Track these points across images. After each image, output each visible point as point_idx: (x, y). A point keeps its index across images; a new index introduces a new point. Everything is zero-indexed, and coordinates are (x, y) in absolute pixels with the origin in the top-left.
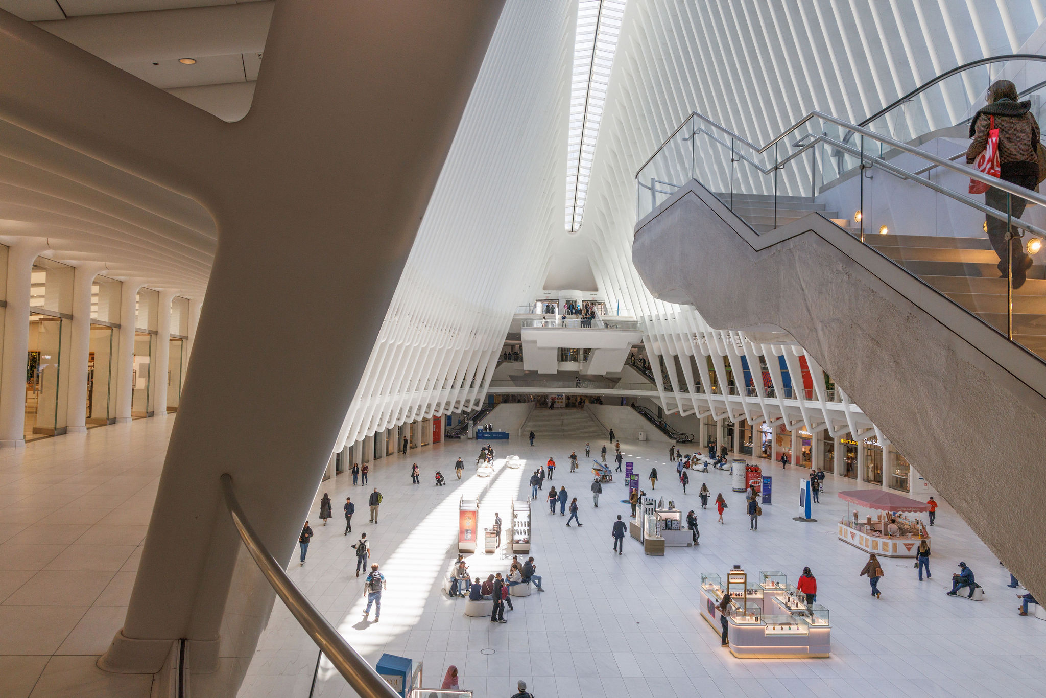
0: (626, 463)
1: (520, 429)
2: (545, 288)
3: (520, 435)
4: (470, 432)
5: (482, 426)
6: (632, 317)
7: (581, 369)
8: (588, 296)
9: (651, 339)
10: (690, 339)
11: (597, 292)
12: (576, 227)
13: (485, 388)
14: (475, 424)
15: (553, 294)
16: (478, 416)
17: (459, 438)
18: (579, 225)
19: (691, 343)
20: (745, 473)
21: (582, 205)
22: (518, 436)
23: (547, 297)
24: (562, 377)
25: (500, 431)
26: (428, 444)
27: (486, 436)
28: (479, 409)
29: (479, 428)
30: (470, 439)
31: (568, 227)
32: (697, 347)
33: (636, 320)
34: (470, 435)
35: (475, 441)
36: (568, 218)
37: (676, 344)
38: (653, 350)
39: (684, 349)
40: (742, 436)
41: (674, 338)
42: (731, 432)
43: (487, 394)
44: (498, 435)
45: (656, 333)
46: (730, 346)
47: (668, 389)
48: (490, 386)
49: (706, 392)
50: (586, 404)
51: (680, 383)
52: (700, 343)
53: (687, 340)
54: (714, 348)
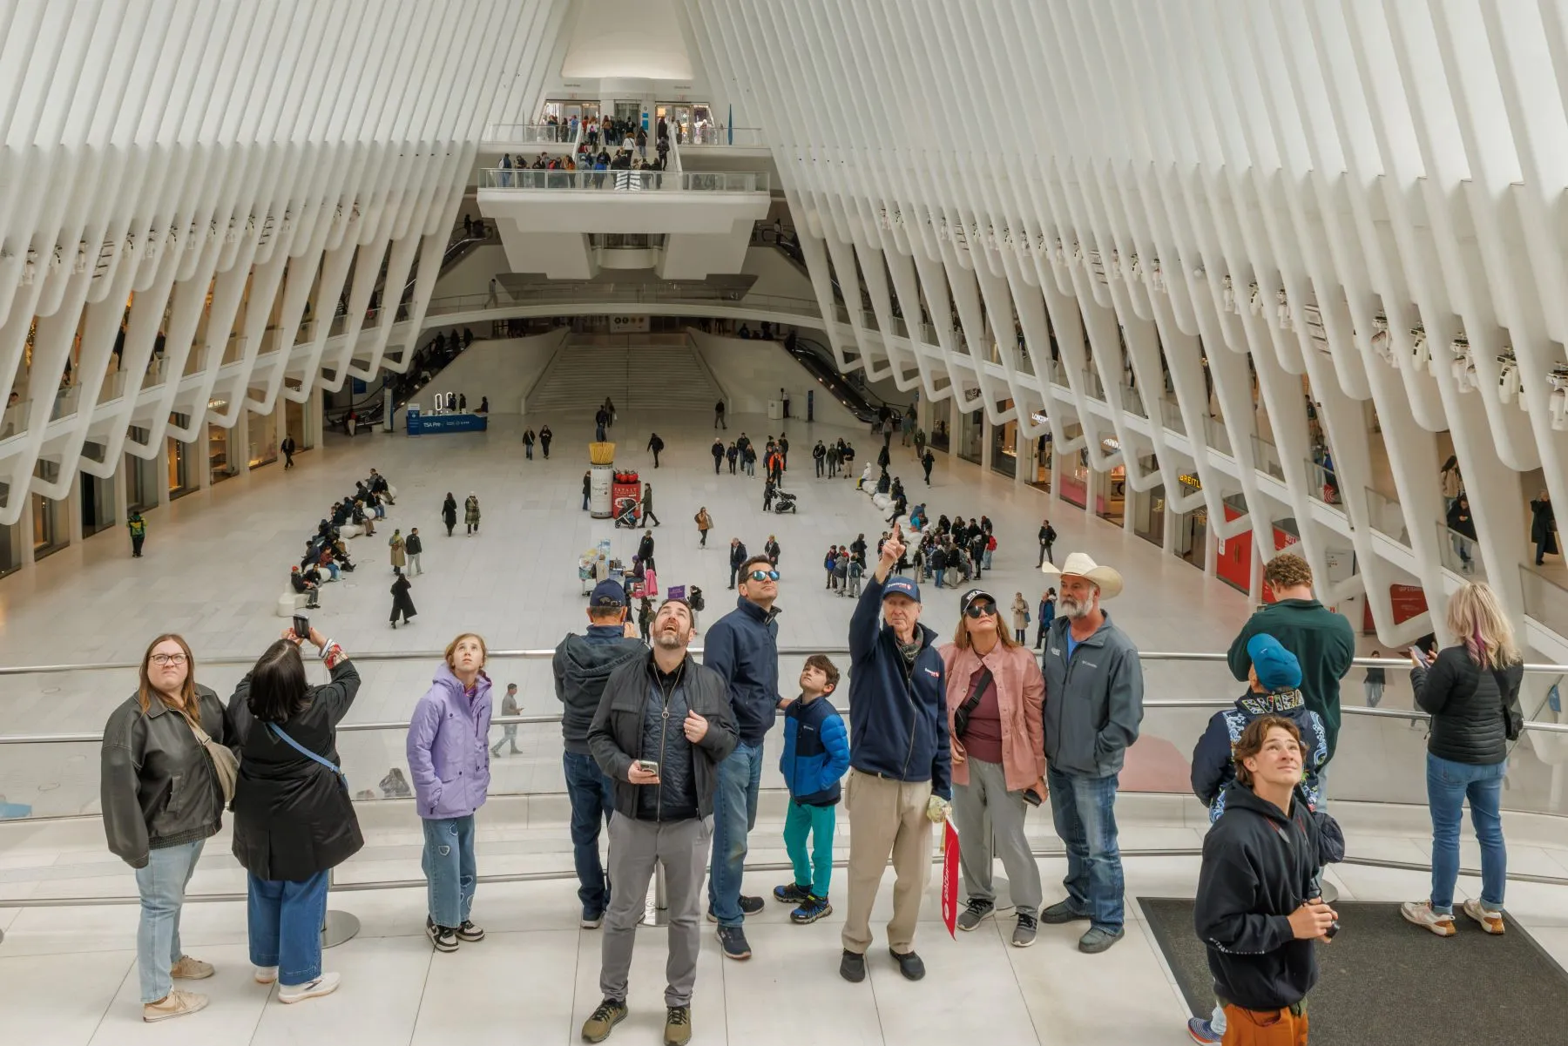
3: (523, 412)
4: (390, 421)
5: (419, 406)
6: (761, 148)
7: (655, 263)
8: (670, 91)
9: (802, 200)
10: (875, 215)
13: (415, 321)
14: (402, 398)
15: (583, 89)
16: (404, 386)
17: (371, 430)
19: (877, 223)
23: (574, 95)
24: (608, 283)
27: (429, 425)
28: (401, 368)
29: (410, 409)
30: (392, 433)
32: (888, 234)
33: (770, 154)
34: (387, 427)
35: (403, 438)
37: (848, 218)
38: (807, 224)
39: (864, 232)
40: (1000, 432)
41: (844, 205)
42: (978, 416)
43: (425, 333)
44: (458, 423)
45: (812, 190)
46: (948, 243)
47: (843, 317)
48: (432, 311)
49: (910, 334)
50: (689, 329)
51: (865, 308)
52: (893, 226)
53: (869, 215)
54: (920, 244)
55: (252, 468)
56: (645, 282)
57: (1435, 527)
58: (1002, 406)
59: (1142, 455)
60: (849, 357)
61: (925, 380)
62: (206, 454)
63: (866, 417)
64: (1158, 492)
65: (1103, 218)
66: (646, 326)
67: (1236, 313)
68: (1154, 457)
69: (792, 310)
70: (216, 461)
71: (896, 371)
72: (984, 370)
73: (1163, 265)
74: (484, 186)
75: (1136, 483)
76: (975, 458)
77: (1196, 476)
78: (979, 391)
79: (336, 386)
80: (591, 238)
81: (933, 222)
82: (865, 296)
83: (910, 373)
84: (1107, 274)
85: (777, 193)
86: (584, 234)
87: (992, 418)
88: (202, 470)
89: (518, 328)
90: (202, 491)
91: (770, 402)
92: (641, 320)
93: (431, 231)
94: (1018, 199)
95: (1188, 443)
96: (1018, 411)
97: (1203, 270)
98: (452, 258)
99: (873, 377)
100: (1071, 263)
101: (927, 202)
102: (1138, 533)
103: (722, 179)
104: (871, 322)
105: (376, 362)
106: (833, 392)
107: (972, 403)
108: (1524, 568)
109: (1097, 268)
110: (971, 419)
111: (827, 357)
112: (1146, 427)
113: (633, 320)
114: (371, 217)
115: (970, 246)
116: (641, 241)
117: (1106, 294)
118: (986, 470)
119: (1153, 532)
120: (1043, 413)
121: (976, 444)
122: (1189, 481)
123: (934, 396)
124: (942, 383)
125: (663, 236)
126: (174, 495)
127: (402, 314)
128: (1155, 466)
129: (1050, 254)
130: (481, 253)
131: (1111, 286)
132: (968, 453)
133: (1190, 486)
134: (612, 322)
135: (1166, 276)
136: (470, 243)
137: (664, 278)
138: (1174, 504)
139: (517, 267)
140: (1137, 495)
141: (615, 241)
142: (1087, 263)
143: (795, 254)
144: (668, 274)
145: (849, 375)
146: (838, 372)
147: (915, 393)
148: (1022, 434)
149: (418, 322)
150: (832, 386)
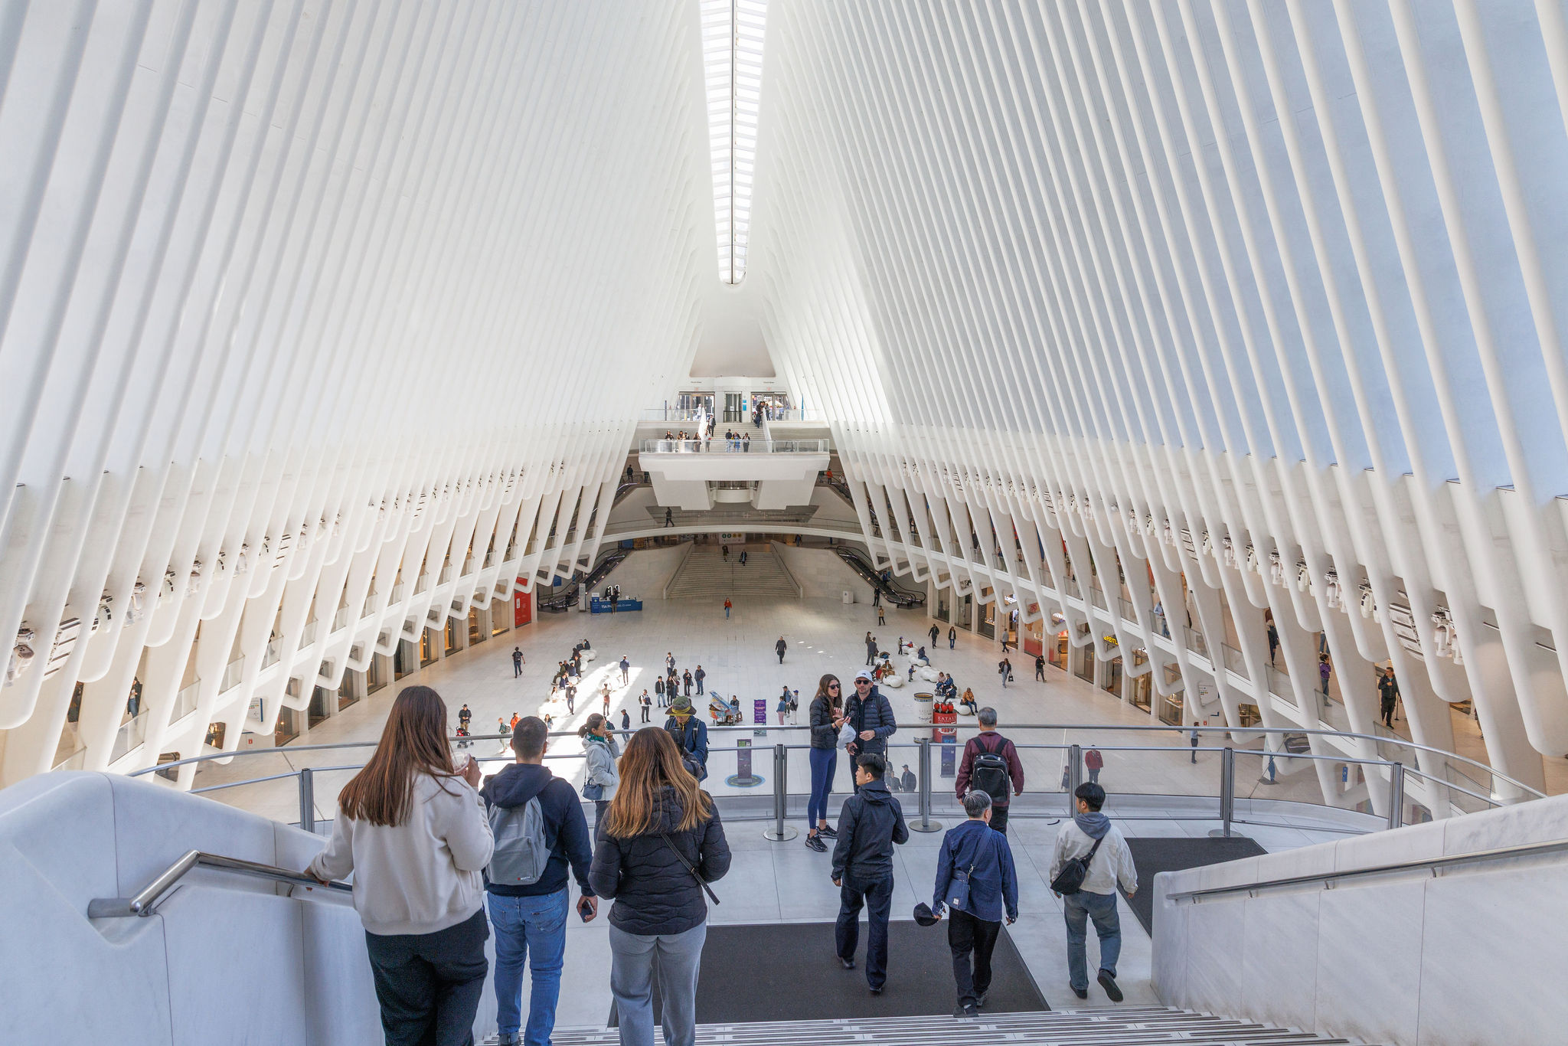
0: (755, 701)
1: (665, 590)
2: (692, 375)
3: (665, 598)
4: (582, 603)
5: (598, 594)
6: (823, 423)
7: (751, 499)
8: (761, 384)
9: (850, 457)
10: (899, 466)
11: (774, 378)
12: (738, 276)
13: (596, 539)
14: (588, 589)
15: (704, 384)
16: (591, 579)
17: (567, 610)
18: (742, 273)
19: (901, 473)
20: (932, 715)
21: (745, 242)
22: (662, 599)
23: (697, 388)
24: (722, 512)
25: (627, 598)
26: (508, 630)
28: (588, 570)
29: (593, 596)
30: (581, 611)
31: (725, 276)
32: (908, 479)
33: (828, 427)
34: (582, 606)
35: (588, 616)
36: (724, 263)
37: (882, 470)
38: (853, 473)
39: (893, 479)
40: (982, 609)
41: (878, 460)
42: (968, 599)
43: (602, 546)
44: (624, 605)
45: (856, 450)
46: (949, 487)
47: (877, 533)
48: (606, 532)
49: (923, 545)
50: (772, 541)
51: (892, 527)
52: (912, 475)
53: (895, 466)
54: (929, 485)
55: (494, 636)
56: (744, 511)
57: (1264, 667)
58: (985, 592)
59: (1079, 623)
60: (881, 560)
61: (933, 575)
62: (466, 627)
63: (892, 599)
64: (1090, 647)
65: (1050, 470)
66: (743, 539)
67: (1138, 533)
68: (1087, 625)
69: (842, 529)
70: (473, 630)
71: (913, 569)
72: (973, 569)
73: (1091, 502)
74: (644, 450)
75: (1074, 642)
76: (967, 626)
77: (1114, 637)
78: (970, 582)
79: (548, 582)
80: (710, 484)
81: (938, 471)
82: (892, 518)
83: (923, 571)
84: (1055, 507)
85: (833, 451)
86: (706, 481)
87: (978, 599)
88: (464, 637)
89: (660, 542)
90: (464, 651)
91: (844, 592)
92: (740, 535)
93: (607, 480)
94: (994, 455)
95: (1108, 616)
96: (997, 596)
97: (1117, 506)
98: (621, 494)
99: (898, 573)
100: (1030, 500)
101: (934, 458)
102: (1076, 674)
103: (796, 443)
104: (897, 536)
105: (573, 566)
106: (869, 582)
107: (943, 583)
108: (1318, 691)
109: (1048, 504)
110: (964, 600)
111: (866, 560)
112: (1081, 606)
113: (735, 535)
114: (571, 471)
115: (963, 488)
116: (742, 485)
117: (1054, 520)
118: (974, 634)
119: (1087, 674)
120: (1011, 596)
121: (968, 614)
122: (1110, 640)
123: (939, 586)
124: (945, 577)
125: (757, 482)
126: (448, 653)
127: (589, 535)
128: (1087, 630)
129: (1017, 494)
130: (638, 492)
131: (1057, 515)
132: (963, 621)
133: (1111, 645)
134: (720, 537)
135: (1093, 510)
136: (629, 486)
137: (758, 508)
138: (1100, 655)
139: (662, 502)
140: (1076, 650)
141: (724, 485)
142: (1041, 500)
143: (843, 491)
144: (762, 505)
145: (880, 572)
146: (874, 569)
147: (925, 583)
148: (999, 610)
149: (599, 538)
150: (869, 579)
